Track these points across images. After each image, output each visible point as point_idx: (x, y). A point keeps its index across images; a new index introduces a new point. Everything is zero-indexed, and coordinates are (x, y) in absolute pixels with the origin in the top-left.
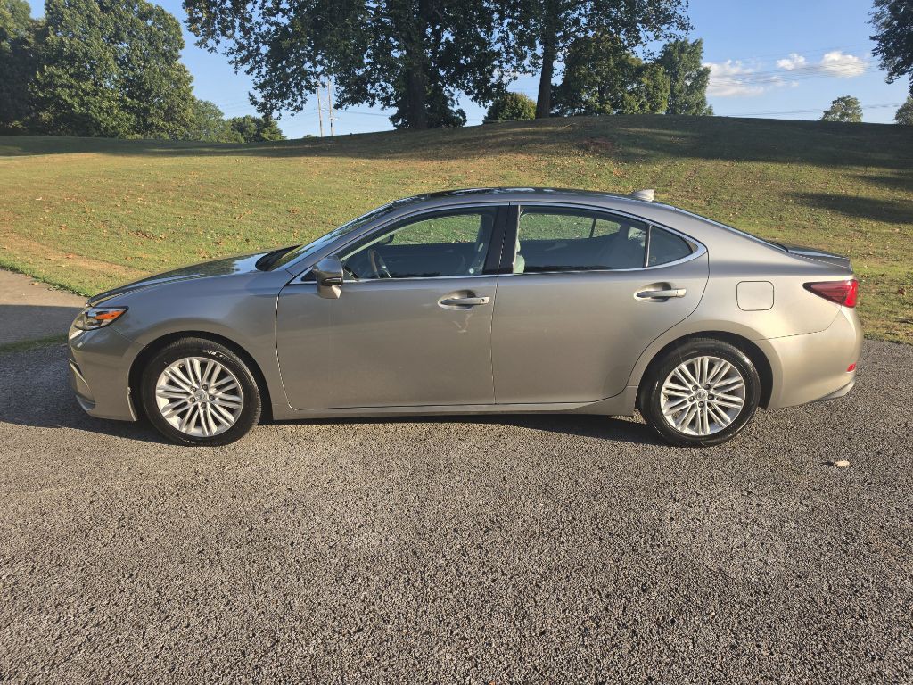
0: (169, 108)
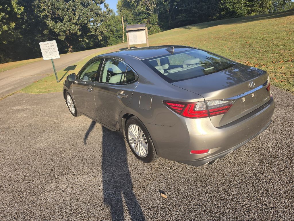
0: (262, 3)
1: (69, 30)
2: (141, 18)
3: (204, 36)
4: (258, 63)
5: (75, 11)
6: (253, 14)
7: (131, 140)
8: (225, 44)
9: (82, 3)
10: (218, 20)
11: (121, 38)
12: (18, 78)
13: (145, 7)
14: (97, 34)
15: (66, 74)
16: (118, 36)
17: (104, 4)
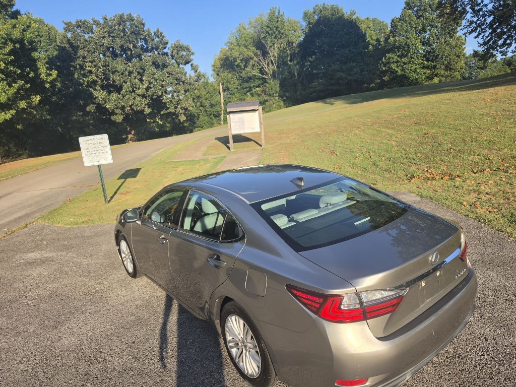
0: (448, 63)
1: (131, 106)
2: (252, 85)
3: (356, 119)
4: (449, 173)
5: (142, 75)
6: (436, 80)
7: (230, 342)
8: (391, 136)
9: (154, 63)
10: (379, 89)
11: (218, 117)
12: (38, 193)
13: (258, 69)
14: (177, 112)
15: (121, 185)
16: (214, 114)
17: (192, 65)
